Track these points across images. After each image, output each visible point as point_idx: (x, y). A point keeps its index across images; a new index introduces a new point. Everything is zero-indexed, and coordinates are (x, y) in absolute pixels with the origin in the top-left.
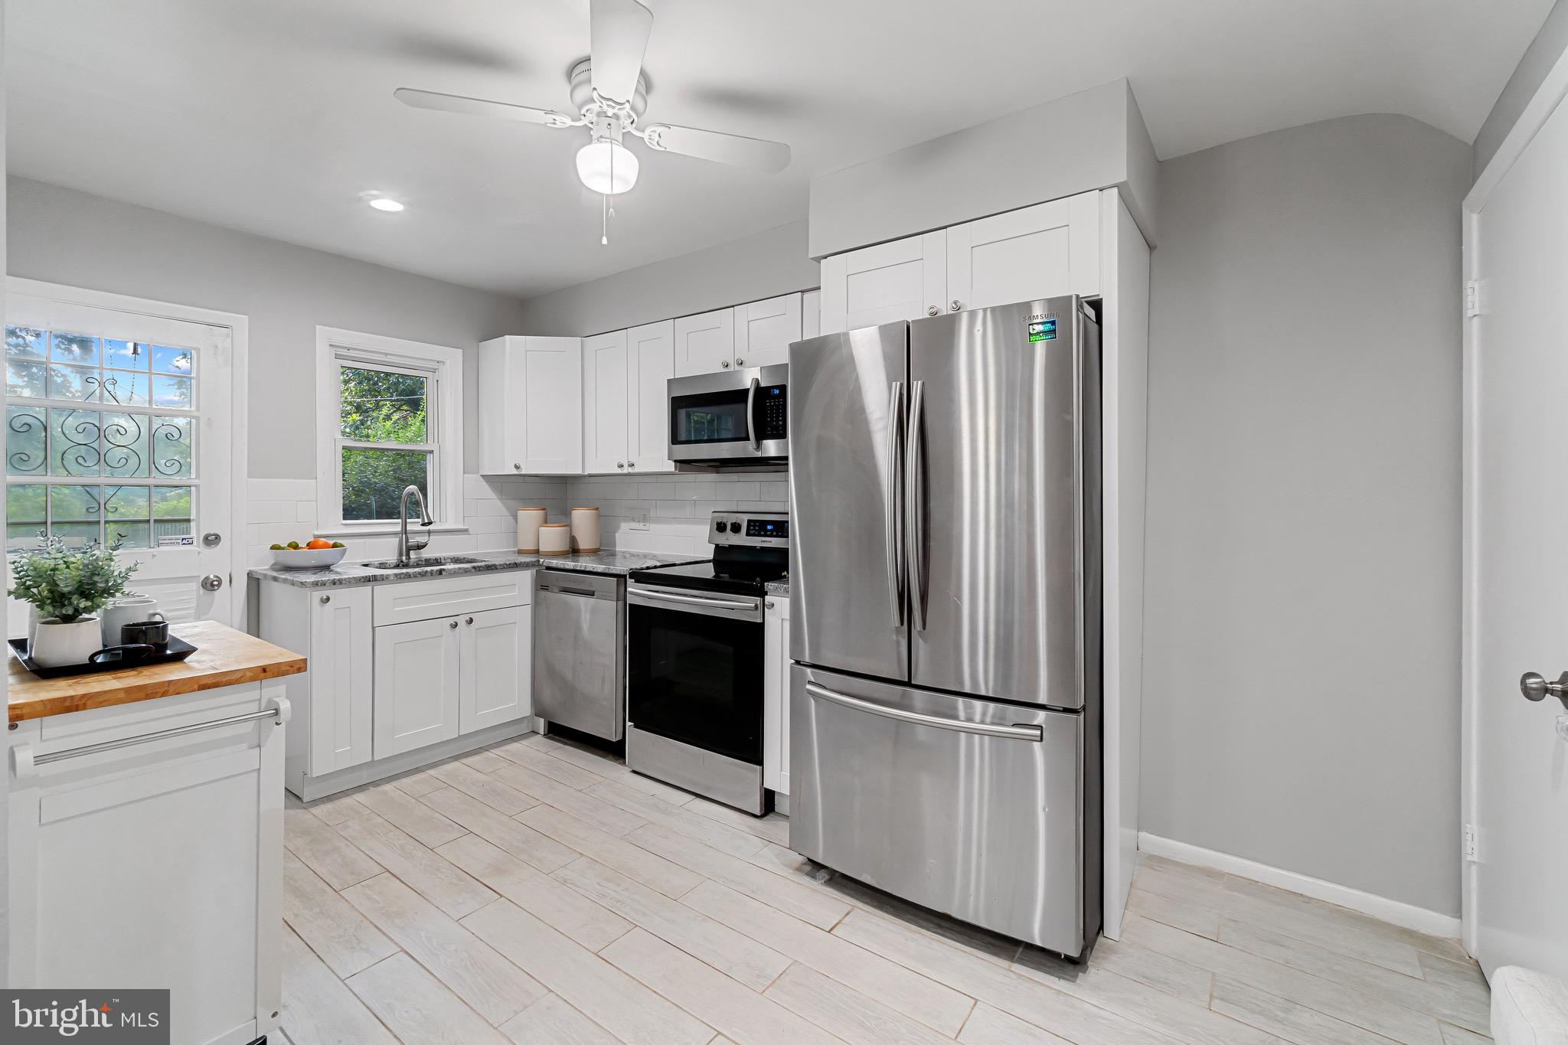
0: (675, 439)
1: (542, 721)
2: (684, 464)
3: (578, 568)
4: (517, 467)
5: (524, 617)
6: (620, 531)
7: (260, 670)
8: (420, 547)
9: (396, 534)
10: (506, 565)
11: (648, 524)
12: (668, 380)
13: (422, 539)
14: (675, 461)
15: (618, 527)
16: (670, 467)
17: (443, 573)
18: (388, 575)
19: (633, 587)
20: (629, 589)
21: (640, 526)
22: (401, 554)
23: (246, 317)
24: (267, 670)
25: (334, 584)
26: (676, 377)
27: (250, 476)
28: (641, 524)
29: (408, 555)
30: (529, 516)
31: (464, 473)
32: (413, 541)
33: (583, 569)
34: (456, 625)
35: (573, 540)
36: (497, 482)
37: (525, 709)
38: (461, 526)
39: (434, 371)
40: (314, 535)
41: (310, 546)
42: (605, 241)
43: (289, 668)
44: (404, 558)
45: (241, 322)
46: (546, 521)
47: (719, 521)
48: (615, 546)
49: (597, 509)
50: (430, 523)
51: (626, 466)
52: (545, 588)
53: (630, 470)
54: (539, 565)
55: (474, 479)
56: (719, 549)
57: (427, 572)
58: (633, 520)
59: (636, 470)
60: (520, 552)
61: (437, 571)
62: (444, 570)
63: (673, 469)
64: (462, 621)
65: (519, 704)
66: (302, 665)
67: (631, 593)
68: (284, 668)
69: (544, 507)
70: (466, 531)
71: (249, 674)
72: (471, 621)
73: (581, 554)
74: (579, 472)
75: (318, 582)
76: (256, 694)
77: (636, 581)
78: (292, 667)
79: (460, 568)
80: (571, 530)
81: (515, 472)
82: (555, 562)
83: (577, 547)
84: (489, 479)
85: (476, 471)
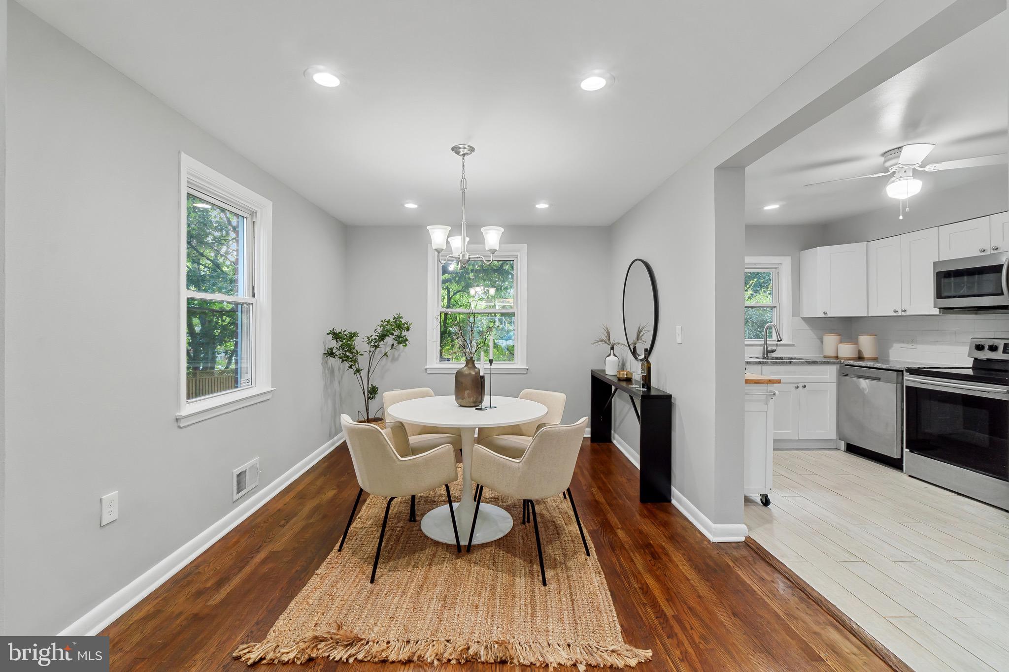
0: (939, 295)
1: (843, 443)
2: (945, 310)
3: (868, 366)
4: (825, 313)
5: (833, 389)
6: (893, 348)
8: (773, 351)
9: (760, 345)
11: (915, 345)
12: (934, 263)
13: (774, 348)
14: (939, 308)
15: (892, 346)
16: (936, 311)
17: (784, 363)
18: (763, 362)
19: (907, 377)
20: (905, 378)
21: (910, 346)
22: (764, 354)
26: (940, 260)
29: (767, 355)
30: (831, 339)
31: (792, 317)
32: (770, 348)
33: (872, 366)
34: (798, 387)
35: (860, 352)
36: (811, 322)
37: (833, 435)
38: (791, 343)
39: (776, 268)
42: (901, 217)
44: (766, 356)
46: (841, 342)
47: (978, 344)
48: (889, 357)
49: (876, 335)
50: (781, 340)
51: (900, 311)
52: (846, 375)
53: (903, 314)
54: (841, 363)
55: (797, 319)
56: (977, 361)
58: (903, 342)
59: (908, 313)
60: (825, 357)
61: (781, 362)
63: (938, 313)
64: (800, 386)
65: (829, 431)
67: (907, 380)
69: (841, 334)
70: (793, 345)
71: (766, 381)
72: (805, 386)
73: (867, 359)
74: (866, 315)
76: (766, 388)
77: (910, 374)
80: (858, 346)
81: (823, 316)
82: (852, 363)
83: (862, 356)
84: (806, 320)
85: (799, 315)
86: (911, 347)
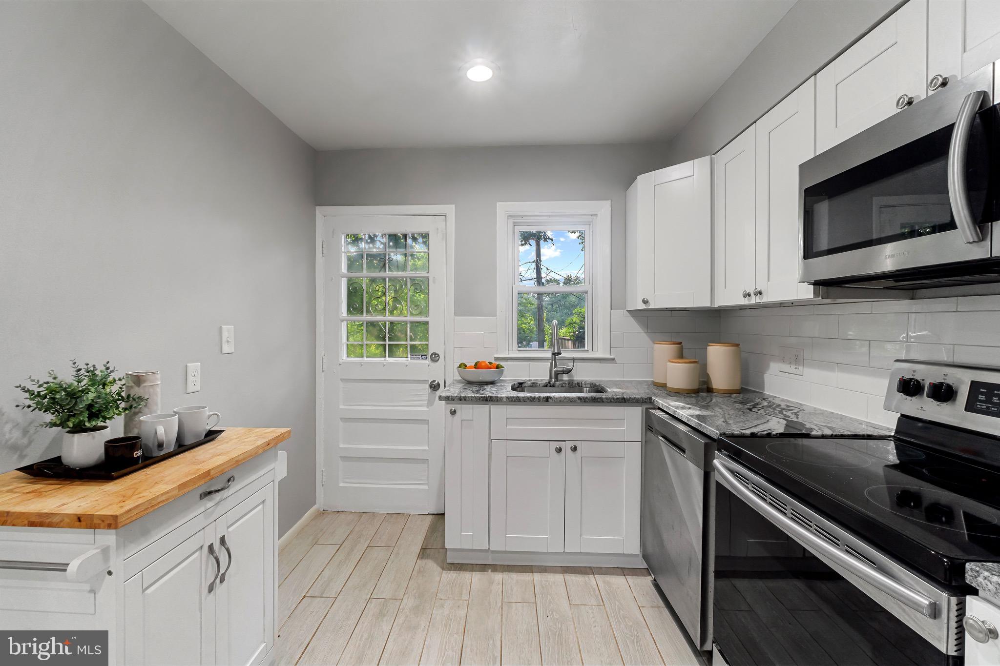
0: (809, 252)
4: (645, 302)
5: (632, 454)
6: (769, 372)
7: (76, 519)
8: (565, 372)
10: (613, 399)
11: (801, 368)
13: (570, 365)
14: (817, 284)
15: (768, 367)
16: (807, 292)
17: (550, 400)
18: (502, 397)
21: (792, 368)
23: (454, 205)
24: (82, 519)
25: (460, 400)
26: (813, 158)
27: (456, 314)
28: (793, 367)
29: (556, 377)
30: (665, 350)
31: (611, 309)
34: (561, 450)
36: (643, 316)
37: (634, 548)
38: (608, 356)
40: (495, 357)
41: (477, 366)
43: (100, 522)
44: (553, 380)
45: (450, 209)
47: (907, 377)
48: (763, 388)
49: (737, 345)
51: (753, 294)
52: (651, 429)
53: (760, 300)
54: (650, 403)
55: (620, 315)
56: (905, 420)
57: (534, 398)
58: (784, 362)
59: (765, 299)
60: (655, 384)
61: (544, 398)
62: (550, 398)
63: (813, 295)
64: (567, 447)
66: (113, 522)
68: (96, 521)
69: (680, 341)
70: (612, 360)
71: (67, 520)
72: (575, 449)
73: (714, 394)
75: (449, 397)
78: (103, 521)
79: (565, 398)
81: (643, 306)
83: (710, 387)
84: (634, 313)
85: (623, 306)
86: (794, 371)
